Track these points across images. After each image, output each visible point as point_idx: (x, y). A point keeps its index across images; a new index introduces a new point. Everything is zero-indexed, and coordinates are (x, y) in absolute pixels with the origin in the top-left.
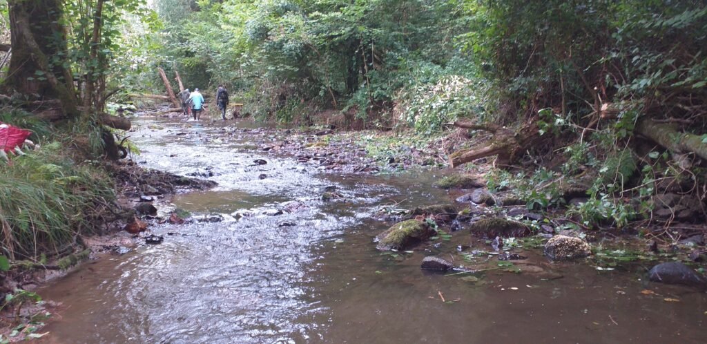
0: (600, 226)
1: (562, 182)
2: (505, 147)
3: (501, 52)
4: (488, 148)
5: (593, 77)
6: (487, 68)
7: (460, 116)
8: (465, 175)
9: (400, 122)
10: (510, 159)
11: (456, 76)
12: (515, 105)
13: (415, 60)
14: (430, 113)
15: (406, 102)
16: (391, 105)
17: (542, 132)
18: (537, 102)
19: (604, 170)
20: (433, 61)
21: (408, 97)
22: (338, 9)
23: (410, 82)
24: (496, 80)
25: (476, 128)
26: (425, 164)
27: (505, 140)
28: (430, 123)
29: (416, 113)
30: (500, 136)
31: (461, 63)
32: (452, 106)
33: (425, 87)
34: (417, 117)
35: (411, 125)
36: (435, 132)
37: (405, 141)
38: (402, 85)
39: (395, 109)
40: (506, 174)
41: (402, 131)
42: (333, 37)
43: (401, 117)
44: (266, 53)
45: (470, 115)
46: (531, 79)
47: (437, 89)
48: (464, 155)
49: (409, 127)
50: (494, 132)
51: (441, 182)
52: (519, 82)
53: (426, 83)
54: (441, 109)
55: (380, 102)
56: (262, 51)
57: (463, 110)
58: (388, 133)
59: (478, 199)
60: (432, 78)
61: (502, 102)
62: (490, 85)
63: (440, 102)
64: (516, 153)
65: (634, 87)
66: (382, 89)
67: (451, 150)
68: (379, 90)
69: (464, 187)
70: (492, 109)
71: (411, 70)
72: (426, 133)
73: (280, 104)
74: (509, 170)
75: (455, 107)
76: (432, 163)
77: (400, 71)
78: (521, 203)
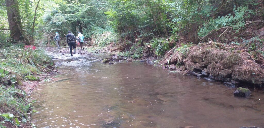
0: (136, 58)
1: (130, 53)
2: (121, 48)
3: (119, 27)
4: (117, 48)
5: (135, 34)
6: (116, 31)
7: (110, 42)
8: (113, 53)
9: (94, 44)
10: (122, 50)
11: (108, 32)
12: (122, 39)
13: (96, 27)
14: (102, 41)
15: (95, 38)
16: (90, 39)
17: (127, 44)
18: (126, 38)
19: (137, 50)
20: (101, 27)
21: (95, 37)
22: (73, 13)
23: (96, 33)
24: (118, 33)
25: (114, 44)
26: (104, 53)
27: (121, 46)
28: (103, 43)
29: (98, 41)
30: (120, 45)
31: (109, 28)
32: (108, 39)
33: (100, 34)
34: (99, 42)
35: (97, 44)
36: (104, 45)
37: (97, 49)
38: (93, 34)
39: (92, 40)
40: (121, 52)
41: (95, 46)
42: (71, 20)
43: (94, 42)
44: (50, 25)
45: (113, 42)
46: (125, 34)
47: (103, 35)
48: (113, 50)
49: (97, 45)
50: (118, 45)
51: (109, 55)
52: (123, 34)
53: (100, 33)
54: (105, 40)
55: (87, 38)
56: (49, 24)
57: (111, 40)
58: (90, 47)
59: (116, 57)
60: (101, 32)
61: (120, 38)
62: (117, 34)
63: (105, 38)
64: (123, 49)
65: (140, 36)
66: (88, 35)
67: (109, 50)
68: (86, 35)
69: (113, 55)
70: (118, 40)
71: (96, 29)
72: (102, 46)
73: (51, 40)
74: (122, 51)
75: (109, 39)
76: (105, 52)
77: (92, 30)
78: (124, 56)
